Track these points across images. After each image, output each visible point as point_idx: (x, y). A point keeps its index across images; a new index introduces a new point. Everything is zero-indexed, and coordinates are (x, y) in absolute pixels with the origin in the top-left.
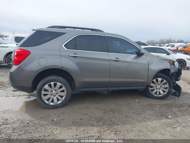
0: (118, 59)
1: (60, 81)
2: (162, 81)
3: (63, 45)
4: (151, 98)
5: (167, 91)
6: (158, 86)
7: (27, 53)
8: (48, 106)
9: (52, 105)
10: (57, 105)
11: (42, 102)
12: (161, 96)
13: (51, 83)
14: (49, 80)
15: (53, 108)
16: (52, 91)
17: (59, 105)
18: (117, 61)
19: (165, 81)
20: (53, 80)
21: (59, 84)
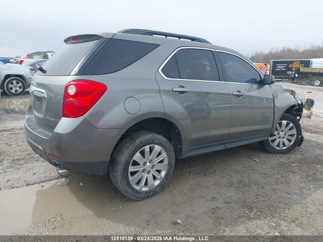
0: (240, 92)
1: (161, 142)
2: (287, 125)
3: (160, 70)
4: (271, 153)
5: (293, 139)
6: (281, 133)
7: (100, 89)
8: (139, 195)
9: (146, 192)
10: (153, 191)
11: (129, 189)
12: (285, 148)
13: (146, 147)
14: (142, 143)
15: (148, 196)
16: (145, 164)
17: (158, 189)
18: (239, 96)
19: (291, 125)
20: (150, 142)
21: (157, 148)
